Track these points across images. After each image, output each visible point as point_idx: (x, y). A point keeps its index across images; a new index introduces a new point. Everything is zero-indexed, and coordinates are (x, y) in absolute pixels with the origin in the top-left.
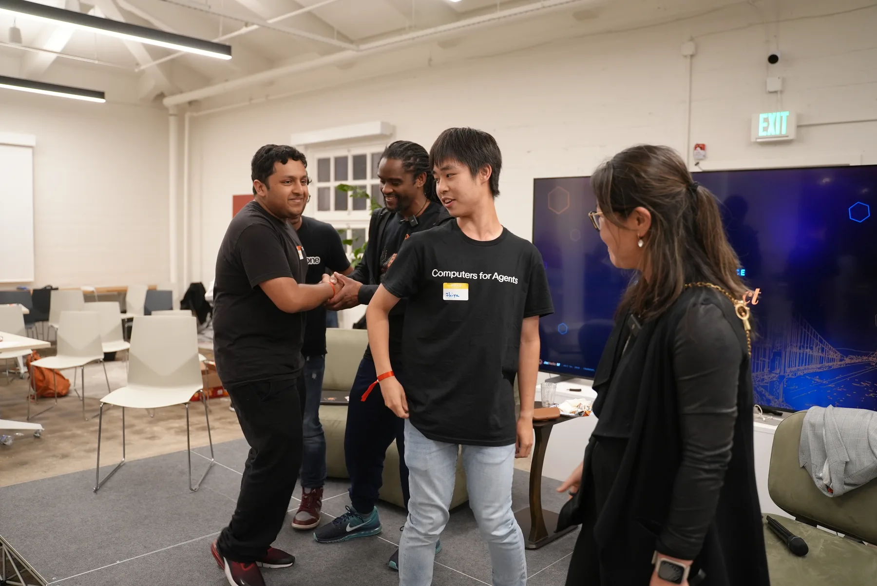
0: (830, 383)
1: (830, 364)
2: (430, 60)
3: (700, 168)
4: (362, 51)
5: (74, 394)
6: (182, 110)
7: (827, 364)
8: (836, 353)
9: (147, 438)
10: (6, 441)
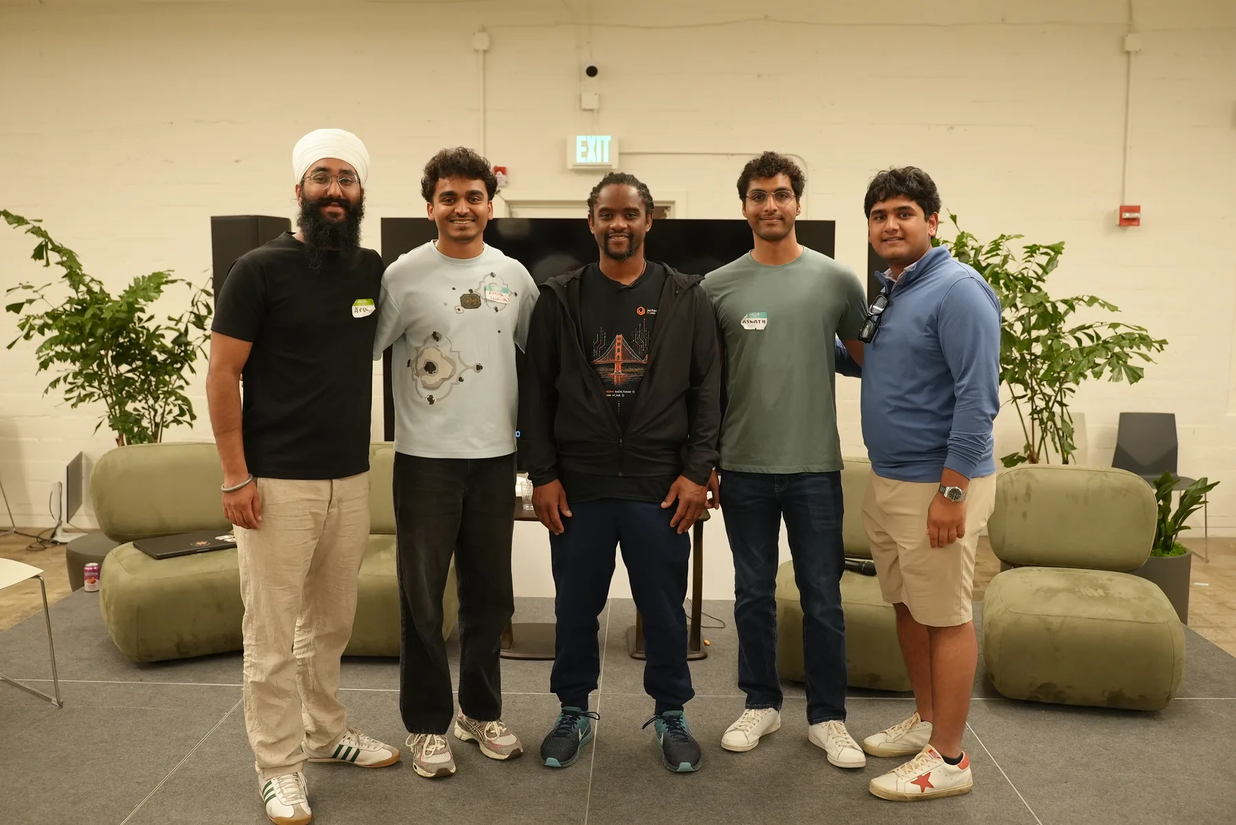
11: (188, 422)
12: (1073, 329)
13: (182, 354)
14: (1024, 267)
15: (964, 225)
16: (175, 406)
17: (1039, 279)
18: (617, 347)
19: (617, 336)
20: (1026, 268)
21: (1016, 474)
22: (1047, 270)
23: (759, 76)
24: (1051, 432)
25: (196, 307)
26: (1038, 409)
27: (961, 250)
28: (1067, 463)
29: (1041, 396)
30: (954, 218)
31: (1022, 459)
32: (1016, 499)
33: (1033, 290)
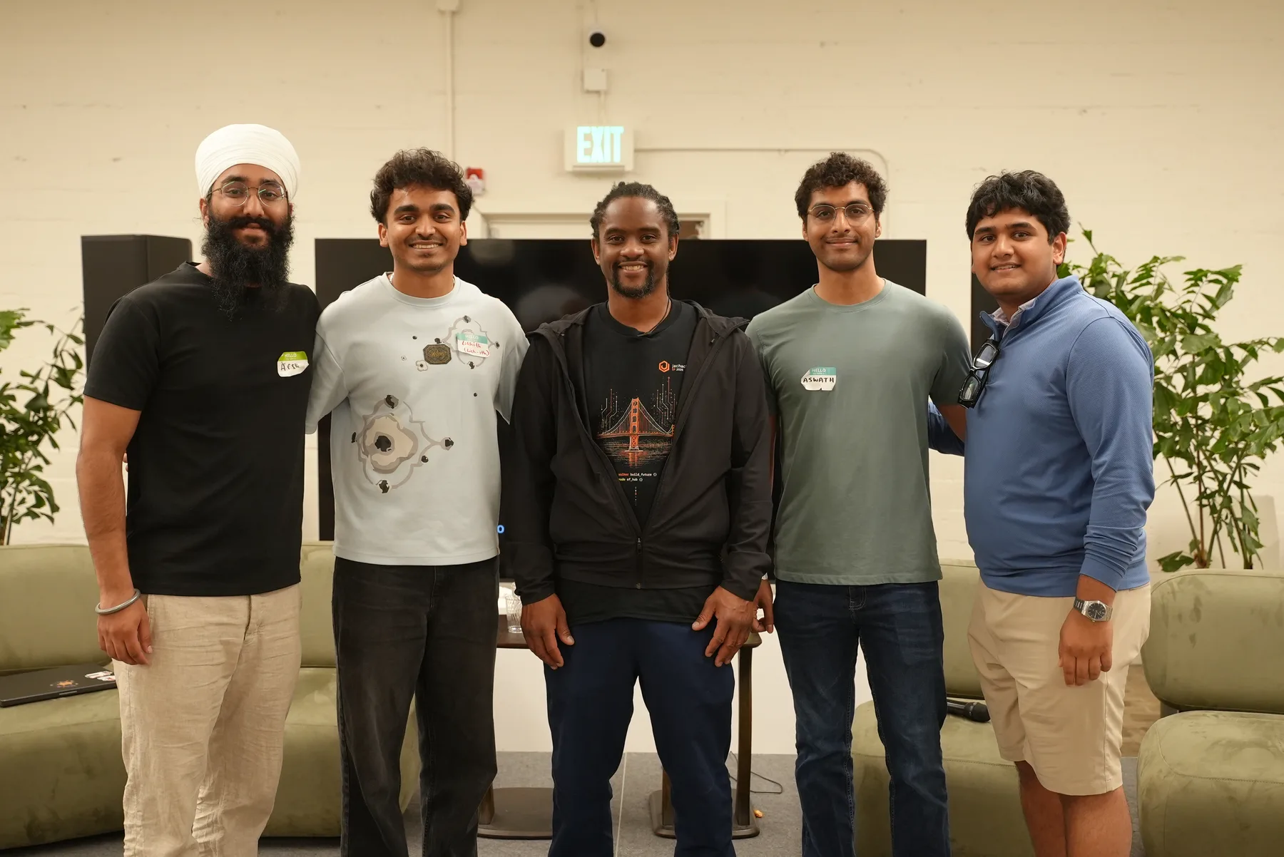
11: (47, 516)
12: (1255, 384)
13: (40, 422)
14: (1186, 300)
15: (1103, 245)
16: (29, 493)
17: (1207, 315)
18: (632, 415)
19: (633, 401)
20: (1189, 301)
21: (1180, 583)
22: (1217, 303)
23: (822, 44)
24: (1226, 524)
25: (59, 359)
26: (1208, 492)
27: (1099, 278)
28: (1251, 568)
29: (1212, 475)
30: (1088, 235)
31: (1187, 561)
32: (1180, 617)
33: (1199, 331)
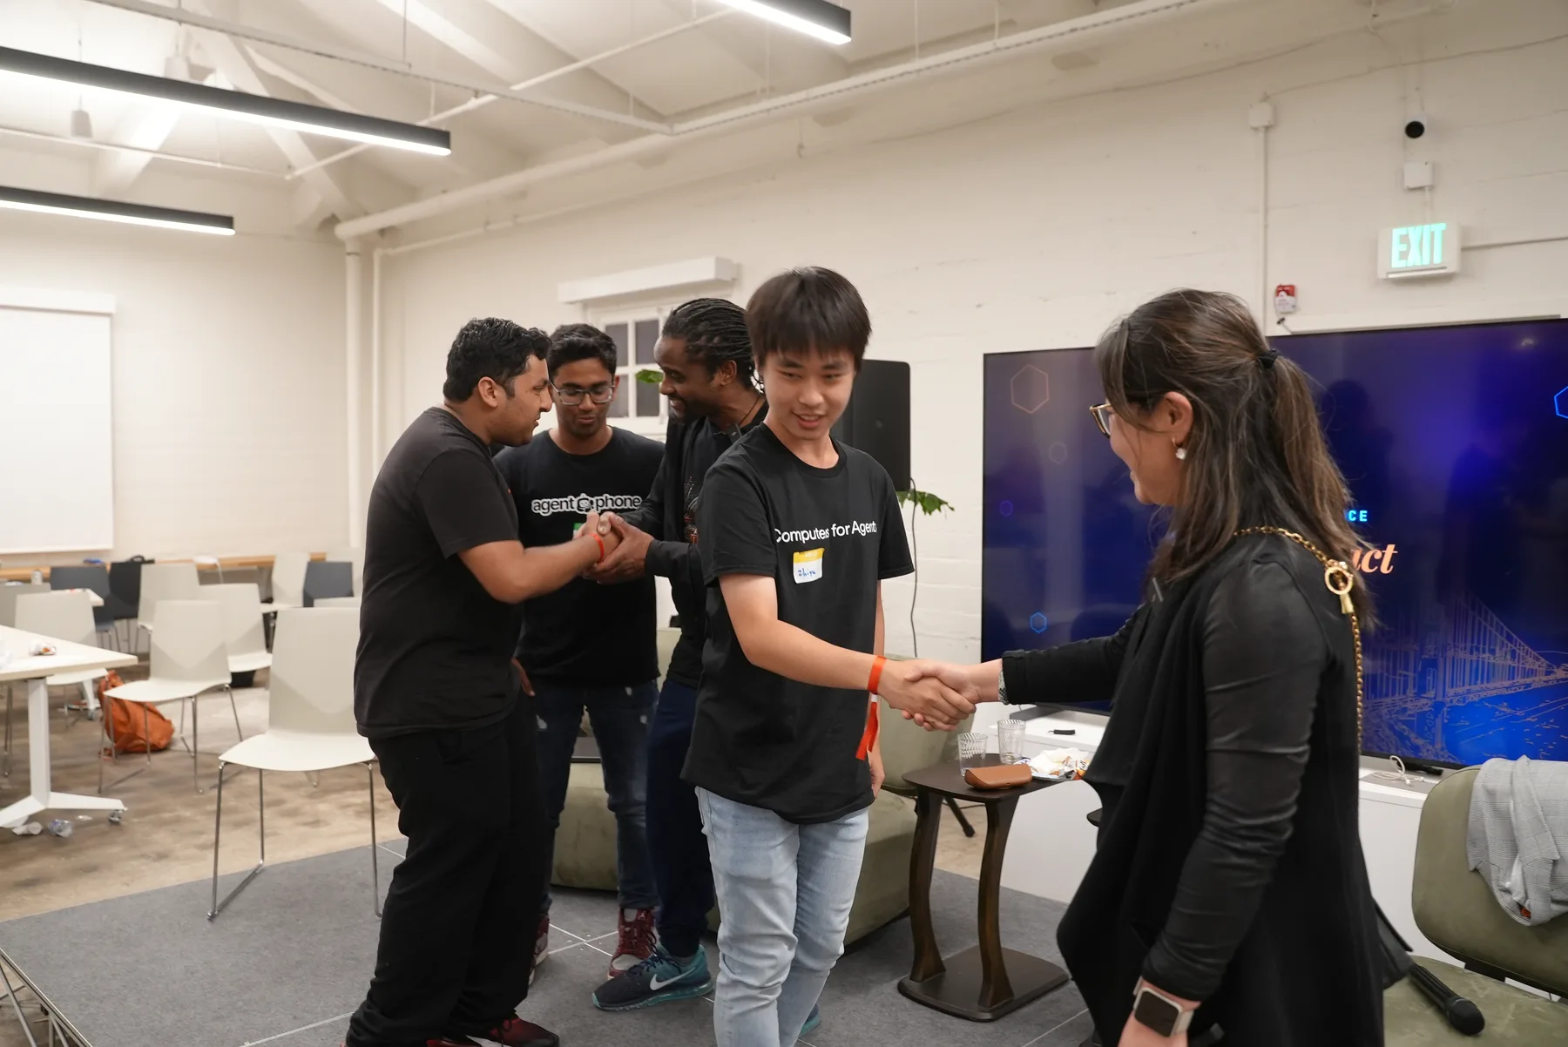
0: (1528, 714)
1: (1528, 680)
2: (801, 147)
3: (1286, 328)
4: (678, 134)
5: (180, 746)
6: (366, 245)
7: (1522, 681)
8: (1538, 660)
9: (306, 824)
10: (60, 831)
